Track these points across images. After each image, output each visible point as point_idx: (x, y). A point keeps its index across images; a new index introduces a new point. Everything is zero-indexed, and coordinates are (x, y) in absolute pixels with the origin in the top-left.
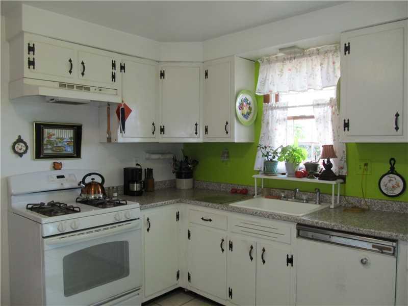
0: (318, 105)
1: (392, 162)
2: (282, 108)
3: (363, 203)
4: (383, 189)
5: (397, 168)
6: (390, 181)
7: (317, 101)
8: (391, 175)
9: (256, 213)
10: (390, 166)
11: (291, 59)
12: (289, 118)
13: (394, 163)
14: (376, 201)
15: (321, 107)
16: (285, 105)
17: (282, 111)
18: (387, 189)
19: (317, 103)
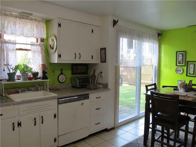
0: (34, 45)
1: (62, 70)
2: (12, 43)
3: (54, 87)
4: (60, 80)
5: (63, 72)
6: (62, 77)
7: (32, 42)
8: (62, 75)
9: (38, 100)
10: (61, 72)
11: (20, 18)
12: (17, 49)
13: (62, 71)
14: (58, 85)
15: (35, 46)
16: (15, 42)
17: (13, 45)
18: (61, 80)
19: (33, 44)
